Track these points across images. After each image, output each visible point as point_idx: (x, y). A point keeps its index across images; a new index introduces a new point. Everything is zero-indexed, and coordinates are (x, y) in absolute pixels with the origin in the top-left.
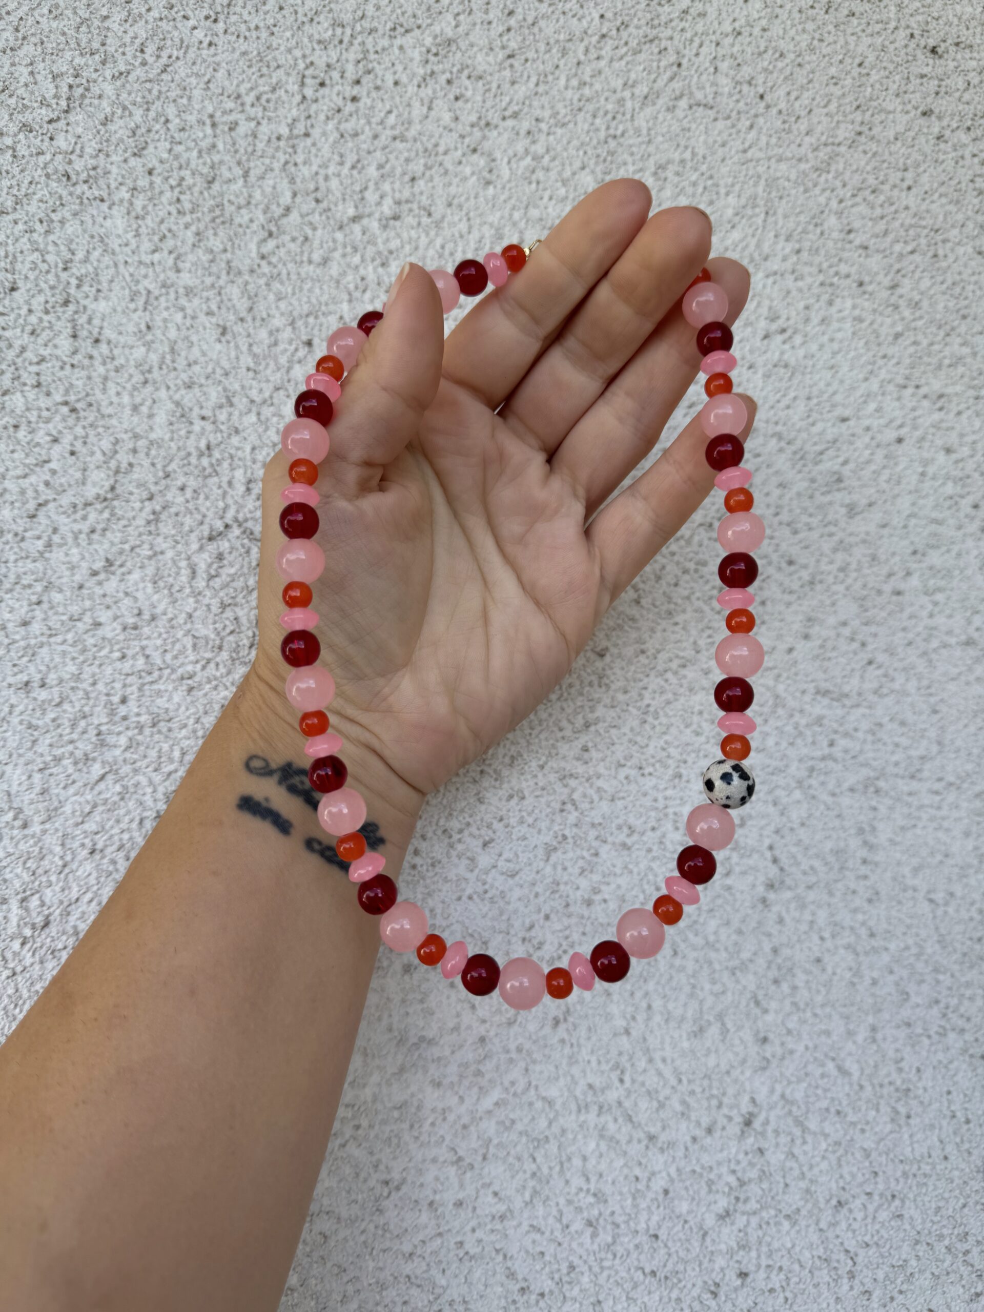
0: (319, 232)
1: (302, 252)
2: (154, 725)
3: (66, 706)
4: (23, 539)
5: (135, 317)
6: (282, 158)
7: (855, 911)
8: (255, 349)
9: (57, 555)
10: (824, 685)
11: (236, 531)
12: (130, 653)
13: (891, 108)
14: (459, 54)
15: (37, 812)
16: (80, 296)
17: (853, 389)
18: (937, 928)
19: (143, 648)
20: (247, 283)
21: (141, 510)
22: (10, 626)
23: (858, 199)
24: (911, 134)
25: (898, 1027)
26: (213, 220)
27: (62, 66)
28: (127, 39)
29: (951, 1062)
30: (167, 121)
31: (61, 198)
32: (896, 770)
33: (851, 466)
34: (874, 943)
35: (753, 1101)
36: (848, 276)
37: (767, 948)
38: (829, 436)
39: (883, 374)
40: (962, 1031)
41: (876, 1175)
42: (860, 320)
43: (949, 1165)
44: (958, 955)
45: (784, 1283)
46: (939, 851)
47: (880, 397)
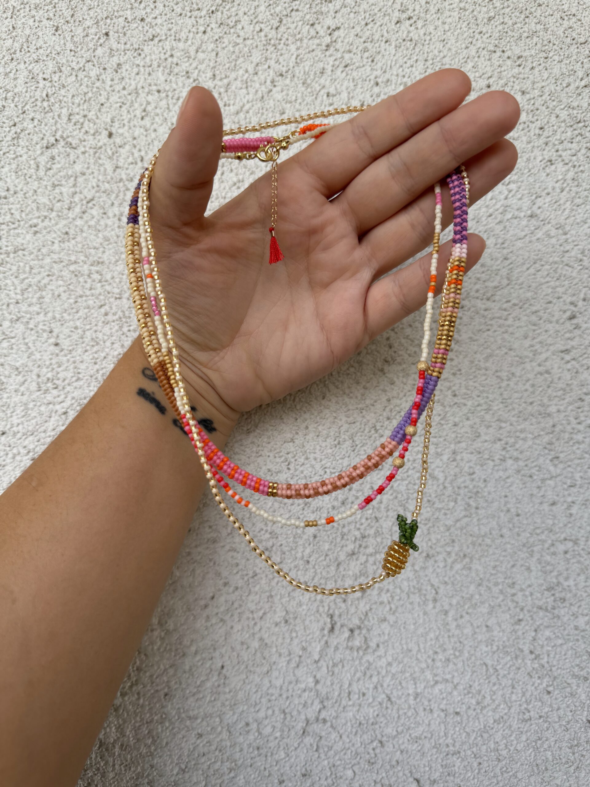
2: (15, 252)
8: (75, 39)
18: (501, 394)
21: (9, 132)
29: (508, 478)
32: (477, 295)
34: (456, 400)
39: (479, 44)
40: (517, 459)
41: (453, 541)
42: (465, 10)
43: (504, 540)
44: (516, 412)
45: (390, 599)
46: (505, 346)
47: (476, 59)
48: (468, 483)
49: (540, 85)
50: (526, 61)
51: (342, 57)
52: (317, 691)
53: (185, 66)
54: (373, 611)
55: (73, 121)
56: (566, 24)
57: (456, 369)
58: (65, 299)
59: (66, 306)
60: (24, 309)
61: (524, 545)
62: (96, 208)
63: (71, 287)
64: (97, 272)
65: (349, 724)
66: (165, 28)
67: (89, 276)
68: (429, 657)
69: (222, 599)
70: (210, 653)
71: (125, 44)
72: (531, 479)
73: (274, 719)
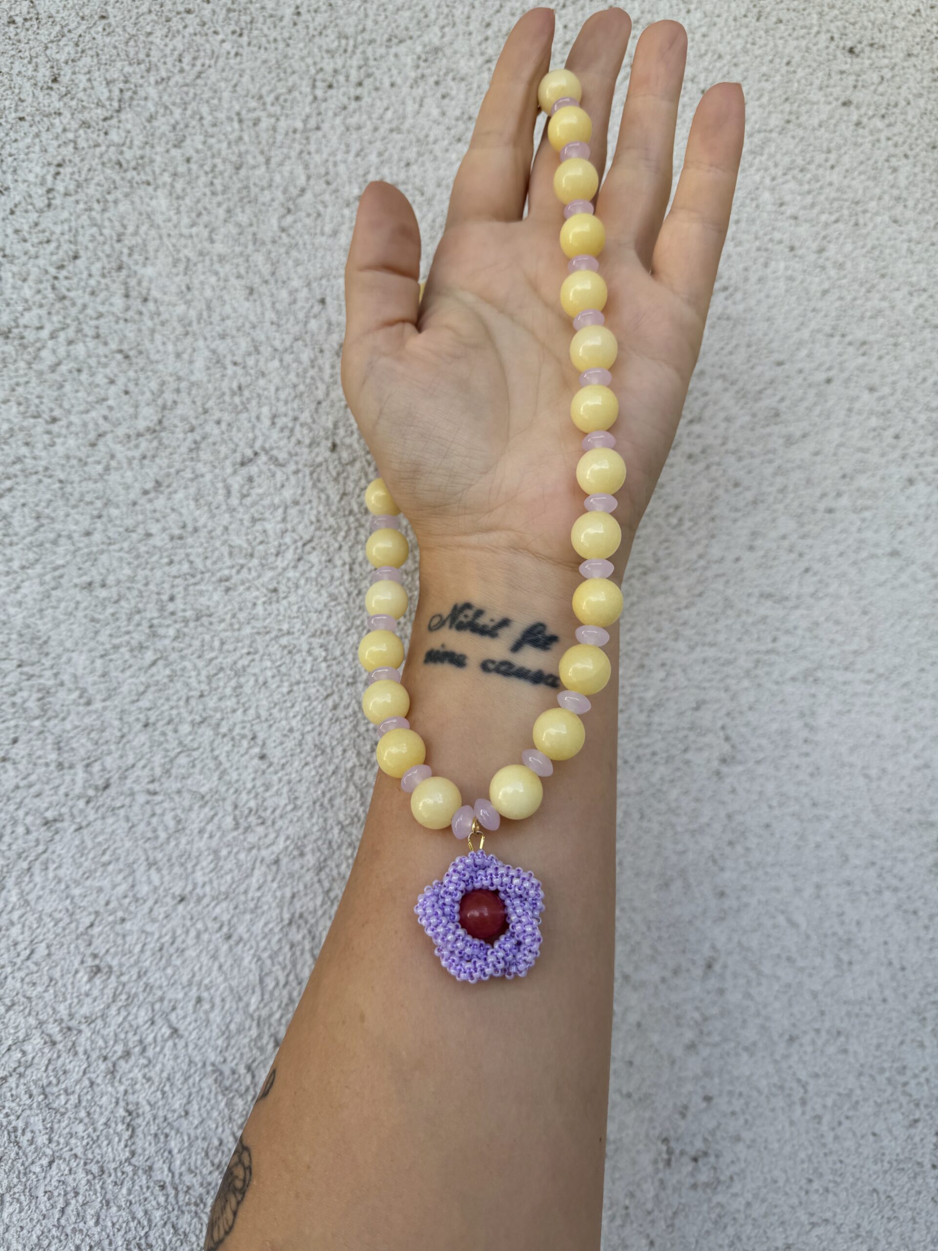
0: (330, 209)
1: (315, 227)
2: (198, 619)
3: (123, 603)
4: (86, 464)
5: (177, 279)
6: (297, 147)
7: (799, 783)
8: (278, 306)
9: (114, 477)
10: (769, 590)
12: (176, 559)
13: (815, 99)
14: (444, 61)
15: (99, 691)
16: (131, 263)
17: (786, 337)
18: (871, 800)
19: (188, 555)
20: (270, 252)
21: (184, 440)
22: (76, 536)
23: (789, 177)
24: (833, 121)
25: (839, 885)
26: (241, 199)
27: (114, 74)
28: (168, 51)
29: (887, 916)
30: (201, 118)
31: (114, 182)
32: (832, 663)
33: (787, 403)
35: (713, 947)
36: (780, 242)
37: (722, 814)
38: (768, 376)
39: (813, 325)
40: (896, 890)
41: (822, 1013)
42: (792, 279)
43: (887, 1007)
44: (891, 823)
45: (744, 1107)
46: (871, 733)
47: (810, 345)
48: (837, 927)
49: (890, 379)
50: (872, 348)
54: (723, 1127)
55: (279, 426)
56: (916, 301)
58: (274, 686)
59: (276, 697)
60: (212, 705)
62: (315, 553)
63: (283, 669)
64: (321, 646)
67: (309, 652)
68: (801, 1188)
72: (915, 917)
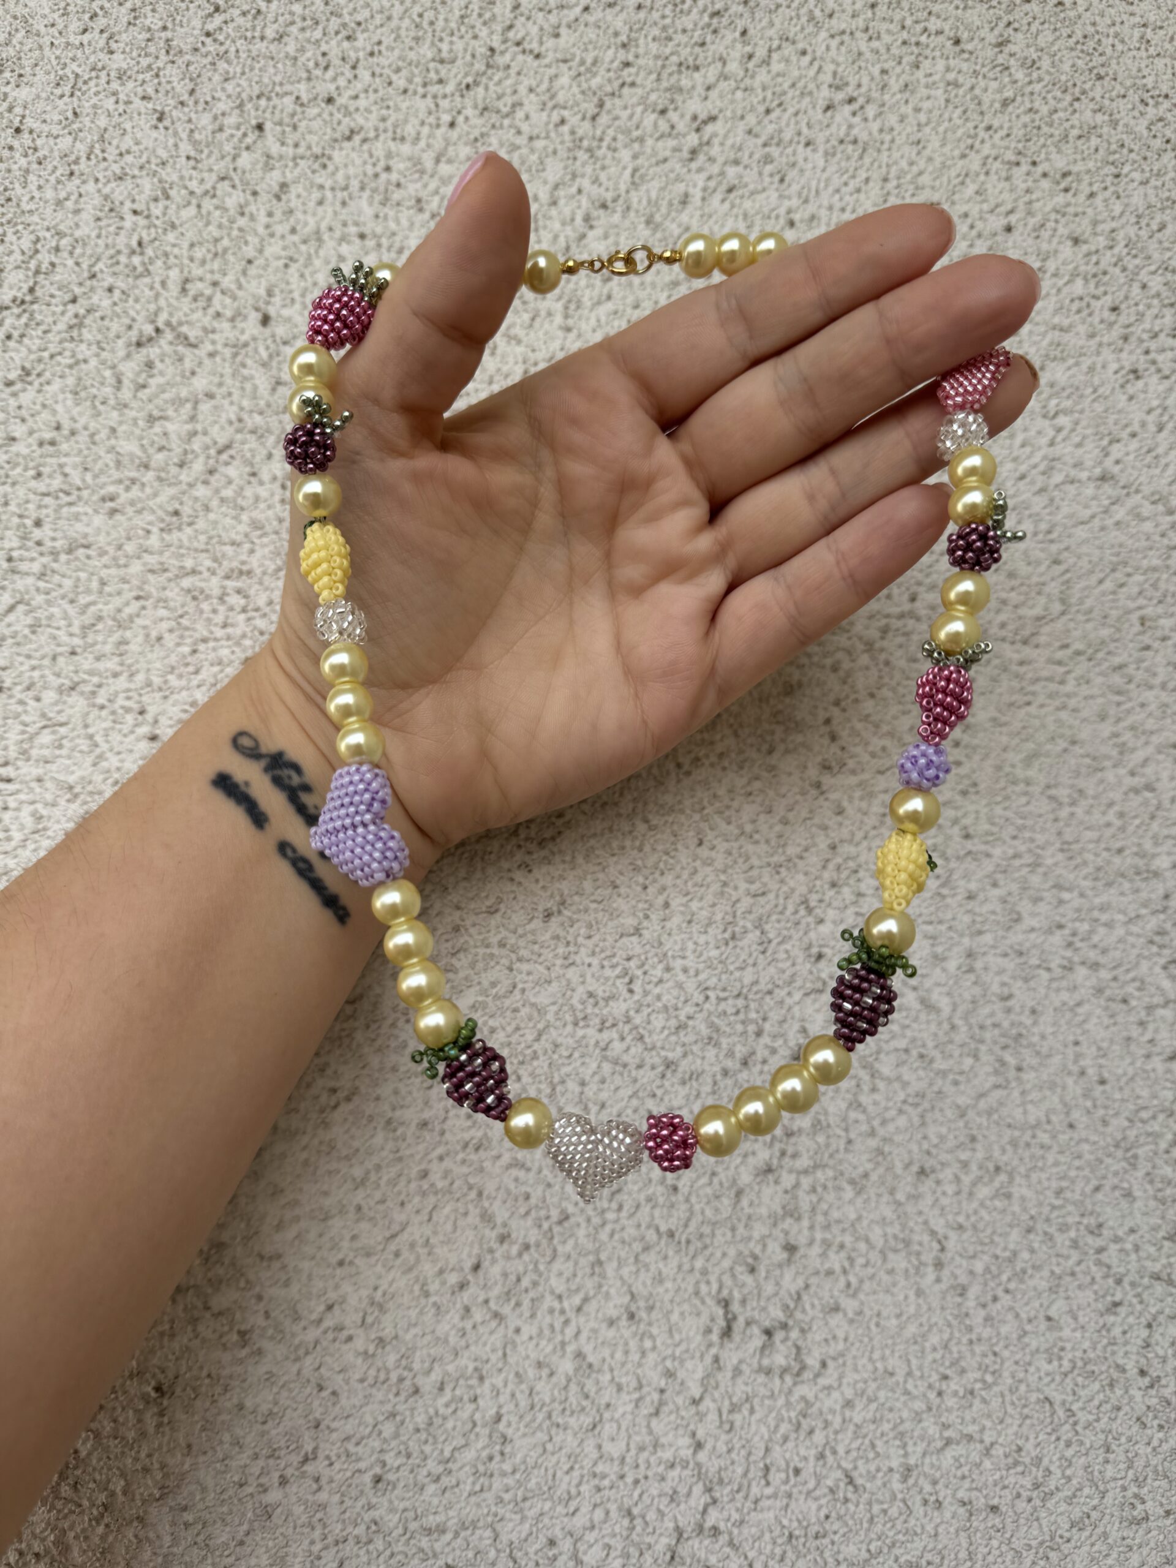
1: (254, 28)
2: (70, 551)
5: (60, 103)
8: (197, 136)
11: (169, 335)
12: (46, 470)
17: (946, 167)
18: (1059, 834)
19: (61, 466)
20: (188, 63)
21: (63, 313)
25: (1006, 955)
29: (1079, 1004)
32: (1003, 633)
34: (969, 845)
35: (804, 1030)
36: (939, 33)
37: (823, 843)
40: (1095, 966)
41: (973, 1139)
42: (957, 85)
43: (1076, 1136)
44: (1090, 869)
45: (846, 1264)
46: (1062, 736)
47: (982, 178)
48: (1000, 1016)
49: (1107, 227)
50: (1079, 181)
51: (722, 174)
52: (699, 1465)
53: (413, 188)
54: (812, 1290)
55: (191, 293)
56: (1151, 111)
57: (966, 782)
58: (171, 645)
59: (173, 659)
60: (86, 665)
61: (1117, 1146)
62: (235, 463)
63: (184, 622)
64: (239, 592)
65: (767, 1536)
66: (374, 117)
67: (221, 599)
68: (930, 1387)
69: (495, 1271)
70: (471, 1387)
71: (296, 145)
72: (1124, 1007)
73: (607, 1529)
